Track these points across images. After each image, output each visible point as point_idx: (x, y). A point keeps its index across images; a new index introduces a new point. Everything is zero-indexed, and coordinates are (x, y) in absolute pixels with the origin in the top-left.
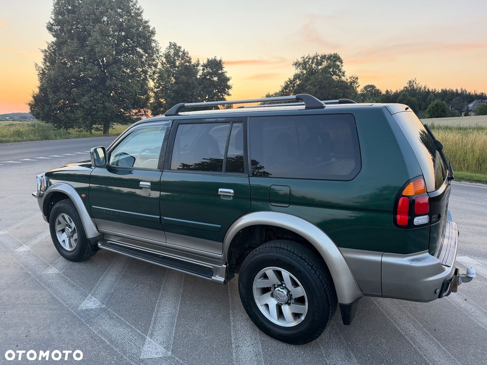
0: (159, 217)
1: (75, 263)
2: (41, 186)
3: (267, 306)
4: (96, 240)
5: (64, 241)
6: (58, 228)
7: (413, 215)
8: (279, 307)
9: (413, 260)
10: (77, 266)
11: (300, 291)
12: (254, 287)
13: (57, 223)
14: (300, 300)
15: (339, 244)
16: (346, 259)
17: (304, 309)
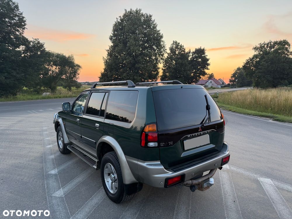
0: (81, 136)
1: (63, 155)
2: (55, 118)
3: (109, 182)
4: (68, 144)
5: (60, 144)
6: (59, 138)
7: (147, 141)
8: (112, 183)
9: (148, 165)
10: (63, 156)
11: (116, 176)
12: (105, 172)
13: (59, 136)
14: (116, 180)
15: (125, 154)
16: (127, 161)
17: (117, 185)
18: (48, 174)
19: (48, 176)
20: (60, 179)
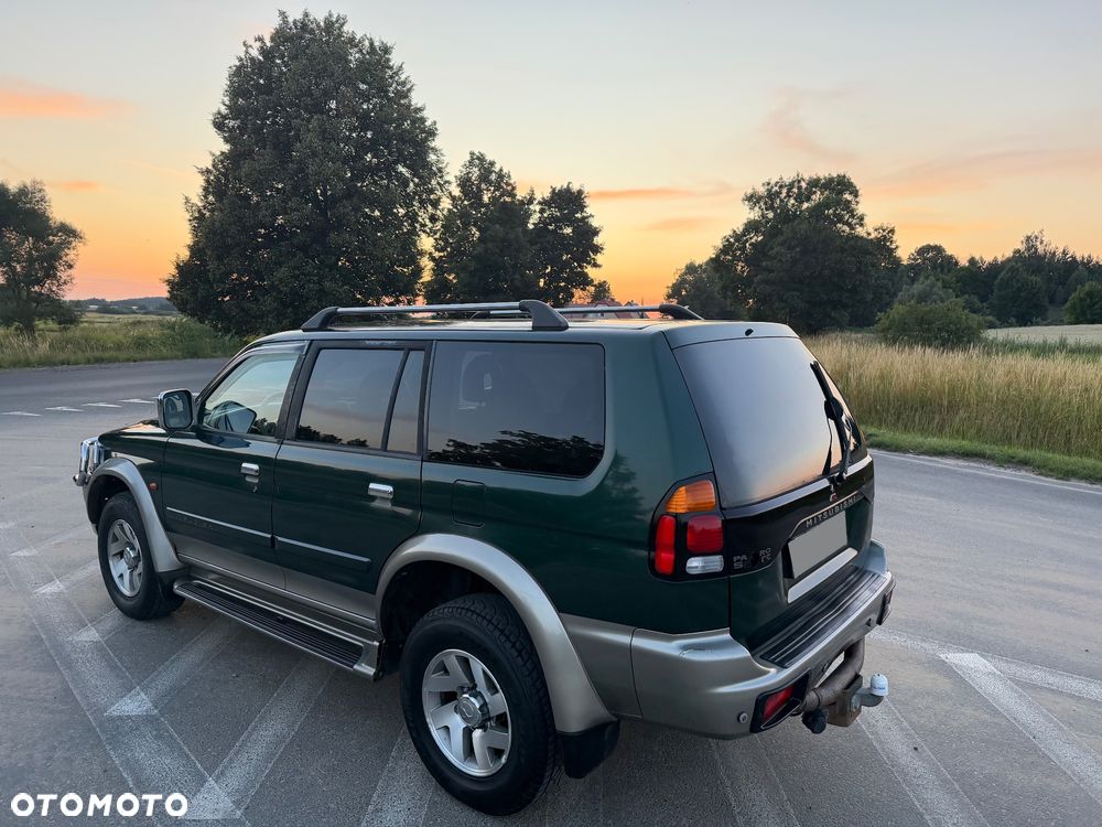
0: (269, 536)
1: (138, 623)
2: (87, 462)
3: (449, 730)
4: (172, 576)
5: (121, 576)
6: (113, 548)
7: (684, 554)
8: (468, 733)
9: (685, 648)
10: (140, 628)
11: (499, 702)
12: (425, 690)
13: (110, 539)
14: (501, 721)
15: (561, 606)
16: (572, 637)
17: (505, 739)
18: (112, 719)
19: (119, 729)
20: (180, 734)
